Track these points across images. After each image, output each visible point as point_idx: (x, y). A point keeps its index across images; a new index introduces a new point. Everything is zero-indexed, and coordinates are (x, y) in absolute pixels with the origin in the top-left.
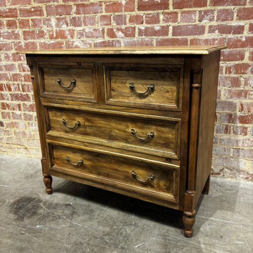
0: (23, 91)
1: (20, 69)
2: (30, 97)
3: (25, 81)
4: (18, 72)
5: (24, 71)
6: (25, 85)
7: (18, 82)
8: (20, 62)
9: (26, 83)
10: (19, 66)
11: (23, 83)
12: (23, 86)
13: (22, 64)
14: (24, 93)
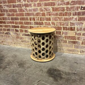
0: (41, 20)
1: (40, 10)
2: (43, 23)
3: (42, 16)
4: (39, 12)
5: (42, 11)
6: (42, 17)
7: (39, 17)
8: (41, 7)
9: (43, 17)
10: (40, 9)
11: (41, 17)
12: (41, 18)
13: (41, 8)
14: (41, 22)
